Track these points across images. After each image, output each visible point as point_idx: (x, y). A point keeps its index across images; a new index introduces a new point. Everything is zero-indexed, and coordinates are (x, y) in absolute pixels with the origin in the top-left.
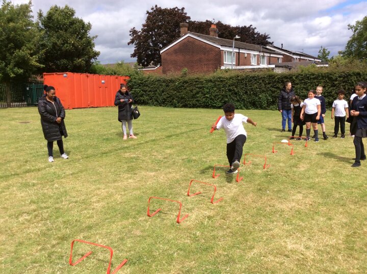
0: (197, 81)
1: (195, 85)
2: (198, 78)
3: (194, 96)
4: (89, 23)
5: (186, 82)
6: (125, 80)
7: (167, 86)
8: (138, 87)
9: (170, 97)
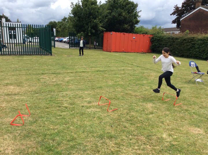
0: (193, 39)
1: (191, 42)
2: (194, 38)
3: (189, 50)
4: (137, 4)
5: (185, 40)
6: (150, 37)
7: (174, 42)
8: (157, 42)
9: (174, 49)
